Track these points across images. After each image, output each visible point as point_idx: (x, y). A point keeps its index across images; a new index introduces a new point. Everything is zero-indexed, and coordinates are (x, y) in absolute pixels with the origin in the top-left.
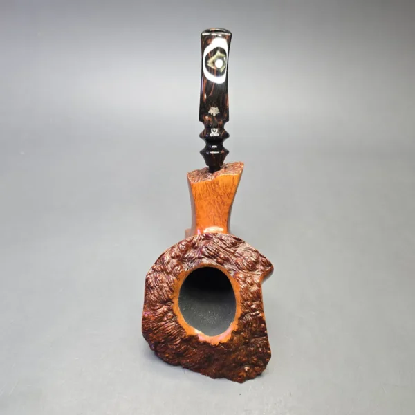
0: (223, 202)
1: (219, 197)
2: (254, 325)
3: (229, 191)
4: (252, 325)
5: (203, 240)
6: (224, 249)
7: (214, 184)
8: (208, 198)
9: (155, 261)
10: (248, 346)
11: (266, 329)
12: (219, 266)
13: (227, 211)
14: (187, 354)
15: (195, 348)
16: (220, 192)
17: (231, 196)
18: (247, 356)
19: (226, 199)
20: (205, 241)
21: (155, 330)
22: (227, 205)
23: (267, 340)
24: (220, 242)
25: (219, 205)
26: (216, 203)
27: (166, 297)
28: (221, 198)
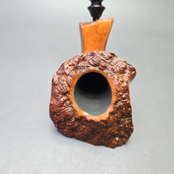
0: (102, 39)
1: (99, 36)
2: (124, 109)
3: (105, 31)
4: (123, 108)
5: (90, 56)
6: (104, 61)
7: (97, 26)
8: (92, 36)
9: (58, 69)
10: (119, 124)
11: (131, 112)
12: (100, 72)
13: (104, 45)
14: (78, 129)
15: (84, 125)
16: (100, 32)
17: (107, 35)
18: (118, 130)
19: (104, 37)
20: (91, 57)
21: (58, 112)
22: (104, 41)
23: (131, 120)
24: (101, 56)
25: (99, 41)
26: (97, 39)
27: (66, 90)
28: (100, 36)
